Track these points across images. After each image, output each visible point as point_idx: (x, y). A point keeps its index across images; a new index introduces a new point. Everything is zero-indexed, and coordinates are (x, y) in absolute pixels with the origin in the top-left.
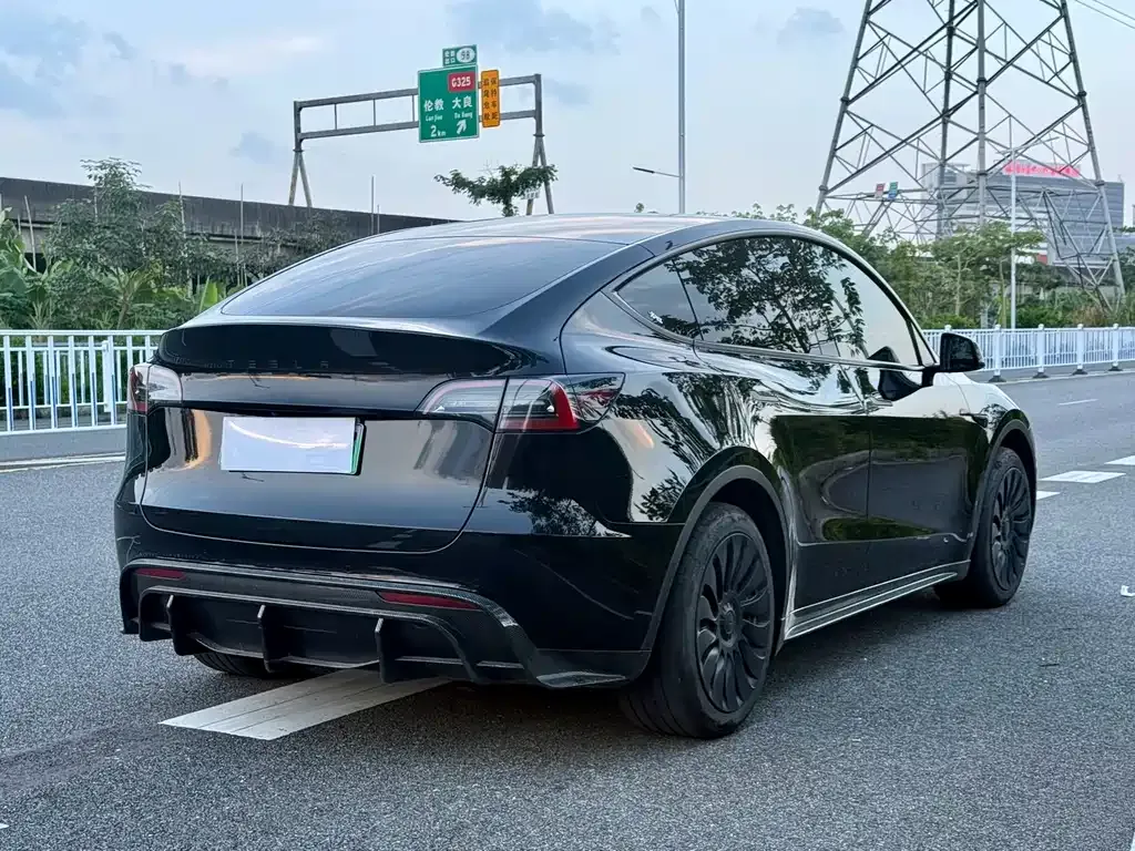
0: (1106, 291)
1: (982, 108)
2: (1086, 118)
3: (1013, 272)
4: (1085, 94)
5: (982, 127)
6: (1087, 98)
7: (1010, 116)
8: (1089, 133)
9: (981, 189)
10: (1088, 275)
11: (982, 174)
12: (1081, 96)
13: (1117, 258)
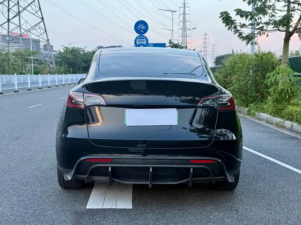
0: (51, 66)
1: (20, 19)
2: (44, 24)
3: (32, 60)
4: (43, 18)
5: (20, 24)
6: (44, 19)
7: (26, 22)
8: (45, 27)
9: (21, 39)
10: (47, 62)
11: (21, 36)
12: (42, 18)
13: (53, 58)
